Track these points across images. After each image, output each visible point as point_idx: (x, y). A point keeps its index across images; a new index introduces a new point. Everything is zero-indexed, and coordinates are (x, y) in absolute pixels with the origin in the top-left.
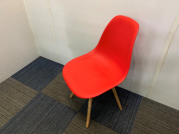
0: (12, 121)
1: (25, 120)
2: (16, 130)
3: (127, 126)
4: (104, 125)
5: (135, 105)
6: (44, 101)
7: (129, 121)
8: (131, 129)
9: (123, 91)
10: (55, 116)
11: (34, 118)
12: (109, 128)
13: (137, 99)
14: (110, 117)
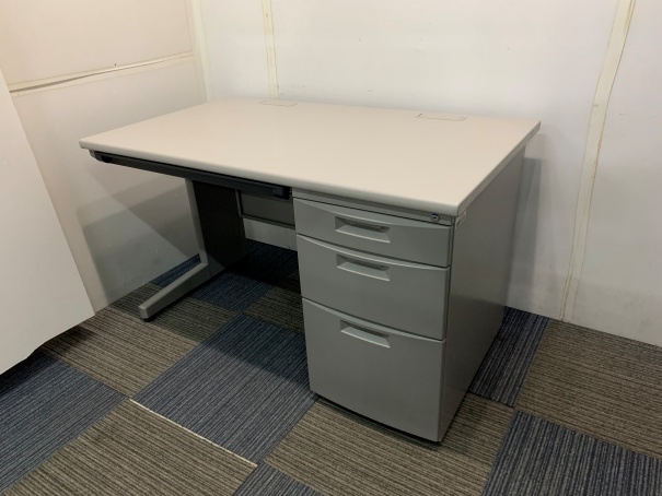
0: (167, 376)
2: (183, 394)
3: (507, 383)
5: (529, 336)
6: (255, 333)
7: (512, 372)
8: (521, 389)
10: (289, 365)
11: (229, 369)
13: (534, 323)
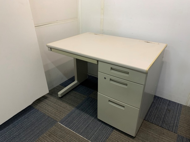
1: (81, 115)
2: (74, 122)
3: (173, 125)
4: (152, 123)
5: (177, 110)
7: (174, 122)
8: (178, 127)
9: (163, 100)
12: (157, 125)
13: (178, 106)
14: (156, 118)
